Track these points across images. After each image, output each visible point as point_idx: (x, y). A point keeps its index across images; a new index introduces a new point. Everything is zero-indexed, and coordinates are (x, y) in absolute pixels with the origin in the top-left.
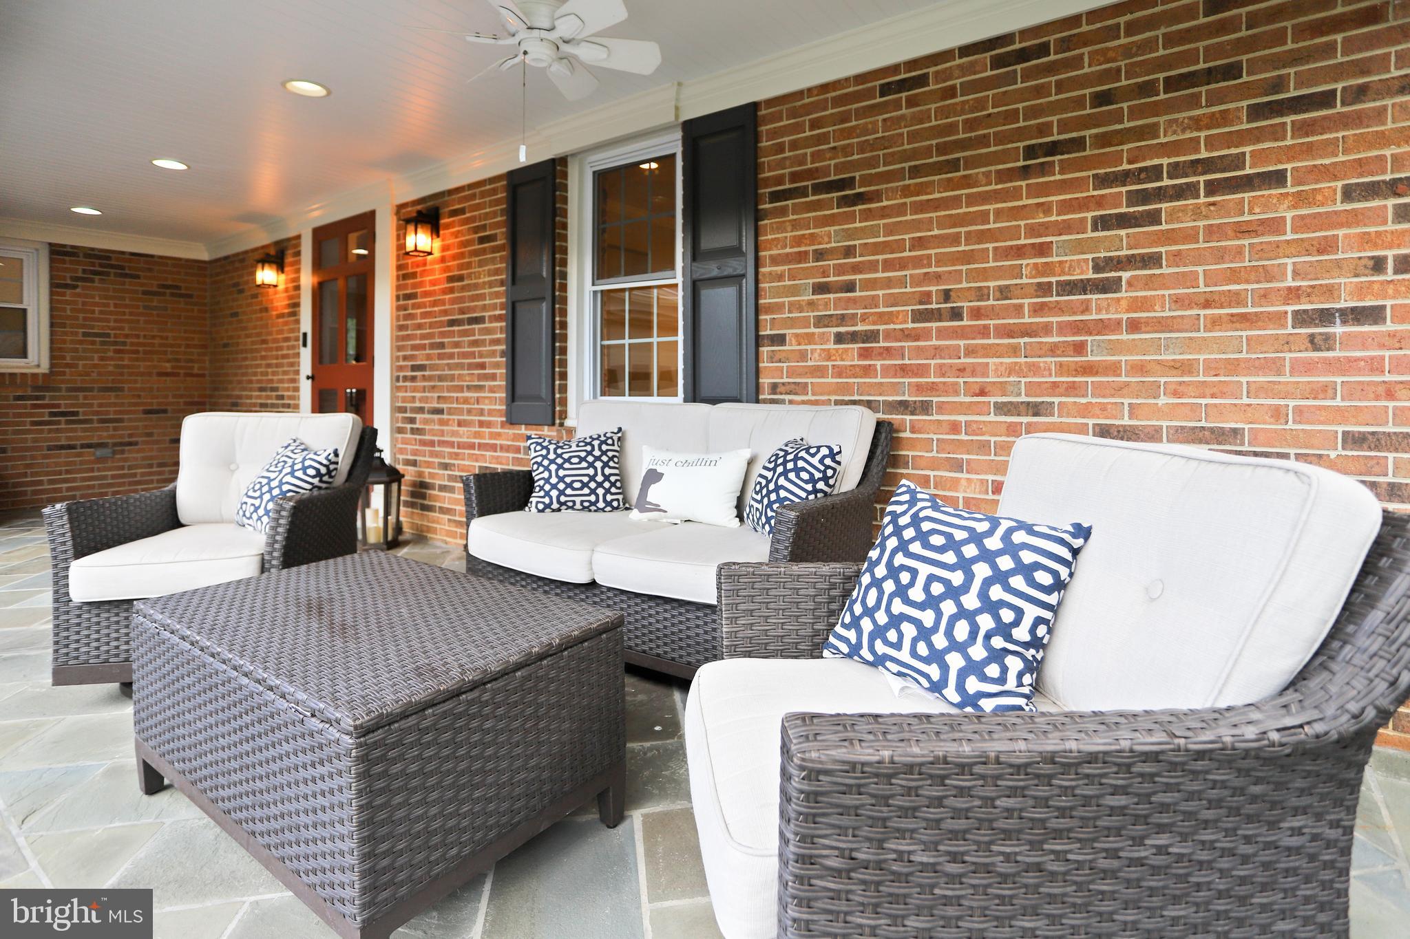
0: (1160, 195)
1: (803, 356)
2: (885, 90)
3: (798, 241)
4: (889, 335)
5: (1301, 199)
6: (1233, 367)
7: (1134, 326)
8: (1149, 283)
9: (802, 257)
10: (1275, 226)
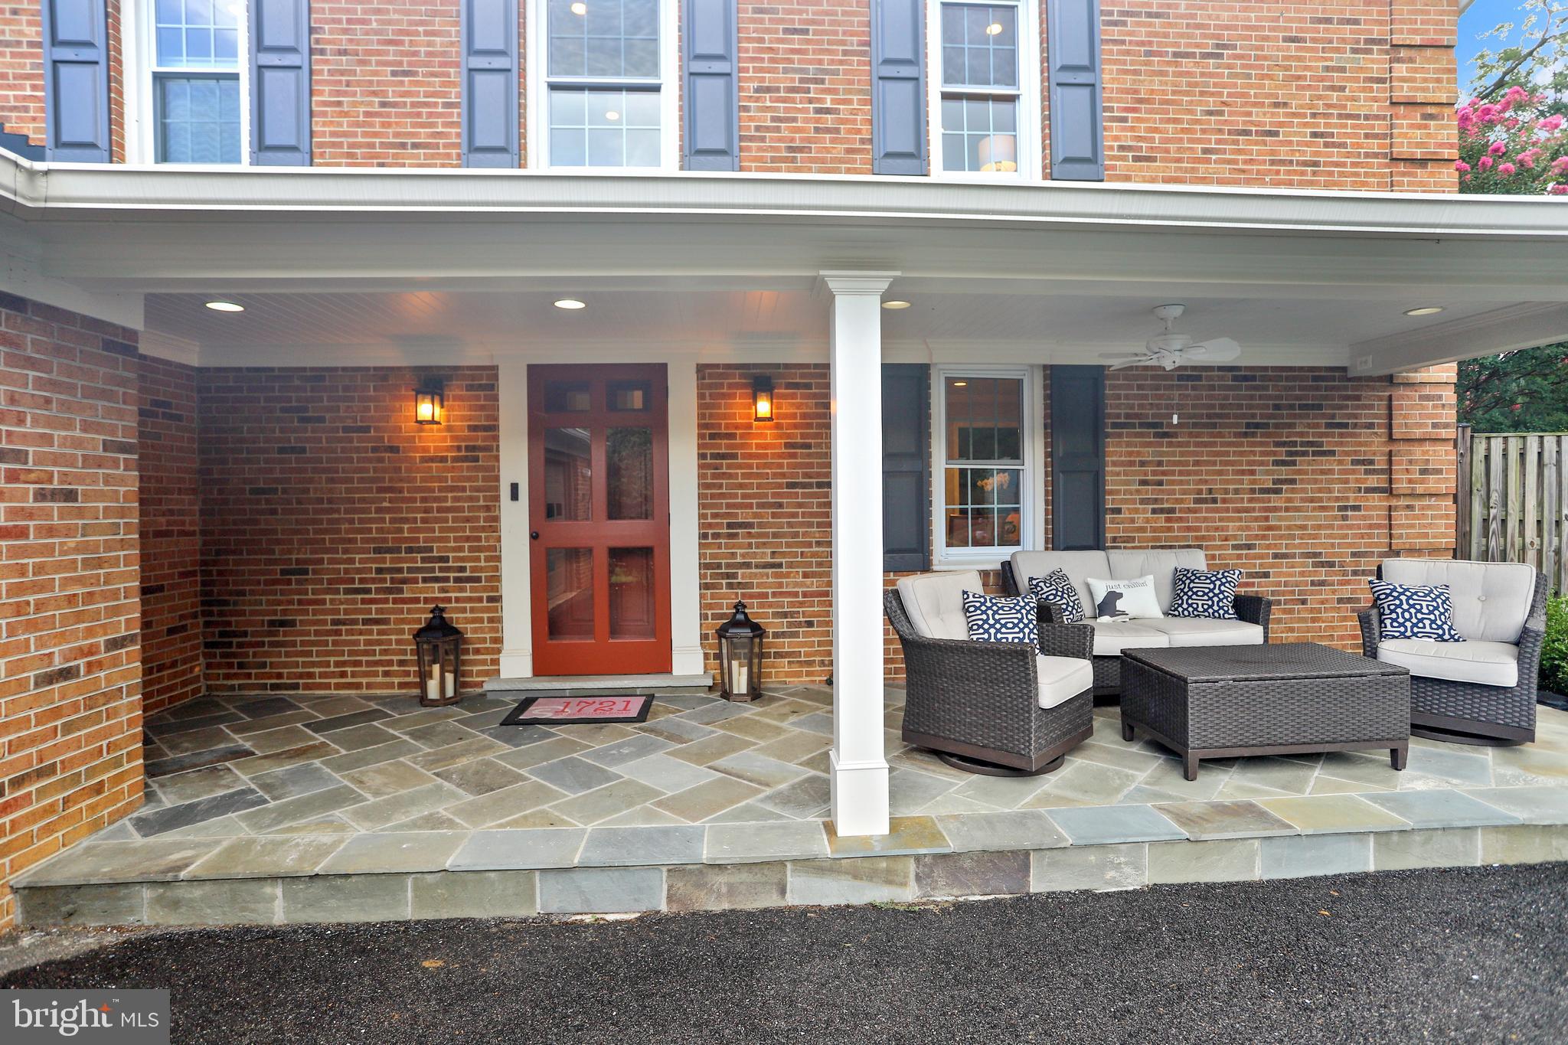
0: (1296, 453)
1: (1132, 521)
3: (1130, 454)
4: (1181, 510)
5: (1340, 462)
6: (1319, 527)
7: (1287, 509)
8: (1293, 491)
9: (1132, 463)
10: (1331, 472)
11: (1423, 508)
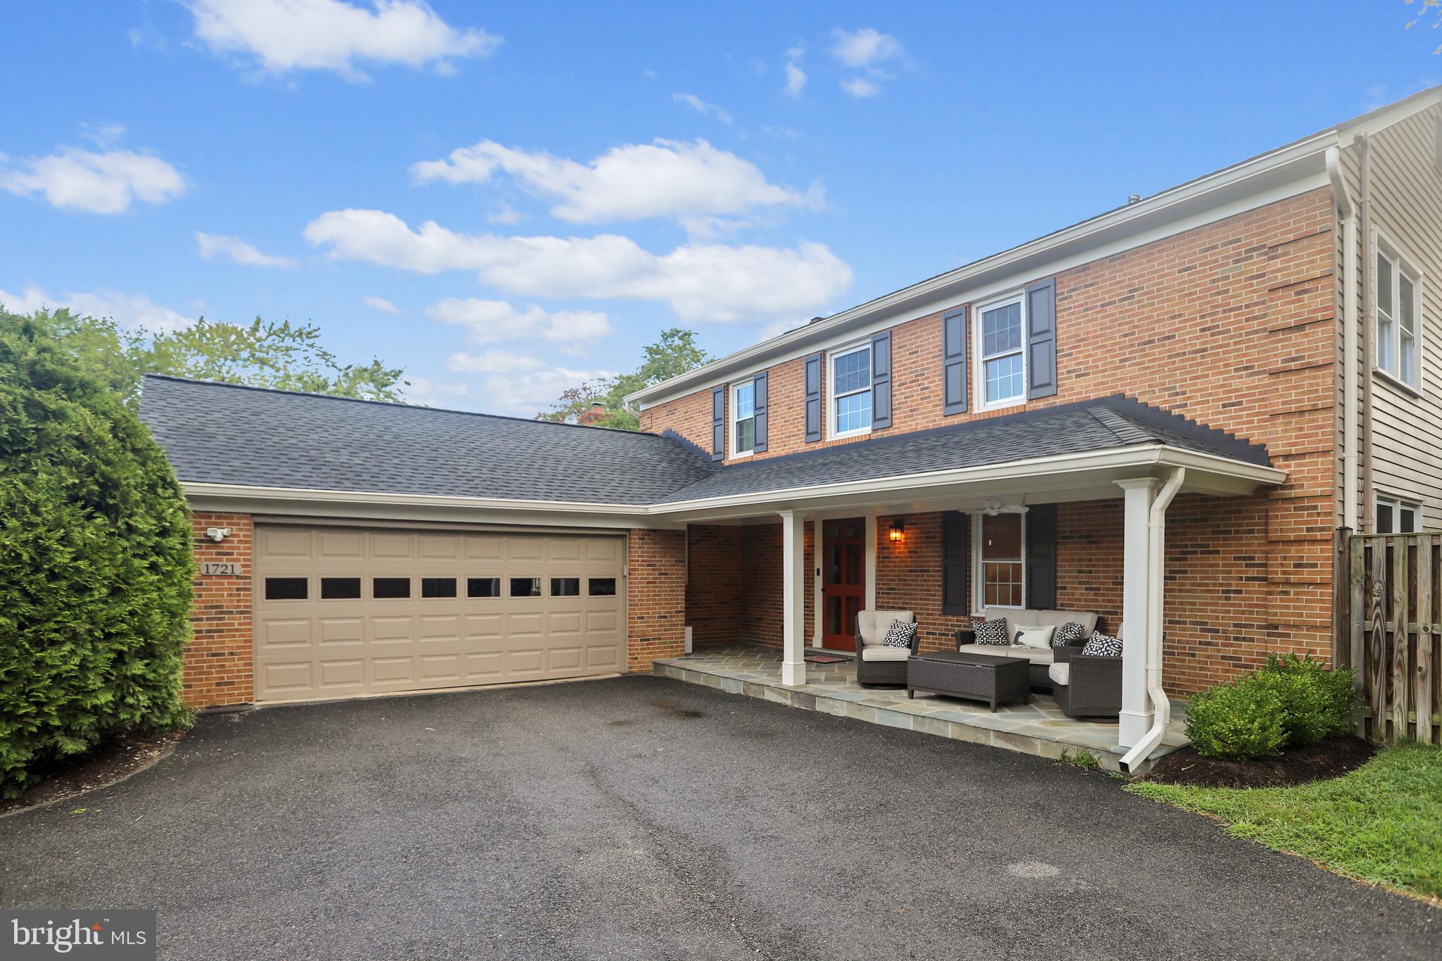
0: (1188, 553)
1: (1073, 594)
2: (1104, 507)
3: (1072, 554)
4: (1104, 589)
5: (1224, 559)
7: (1180, 591)
8: (1185, 578)
9: (1073, 560)
10: (1218, 565)
11: (1297, 593)
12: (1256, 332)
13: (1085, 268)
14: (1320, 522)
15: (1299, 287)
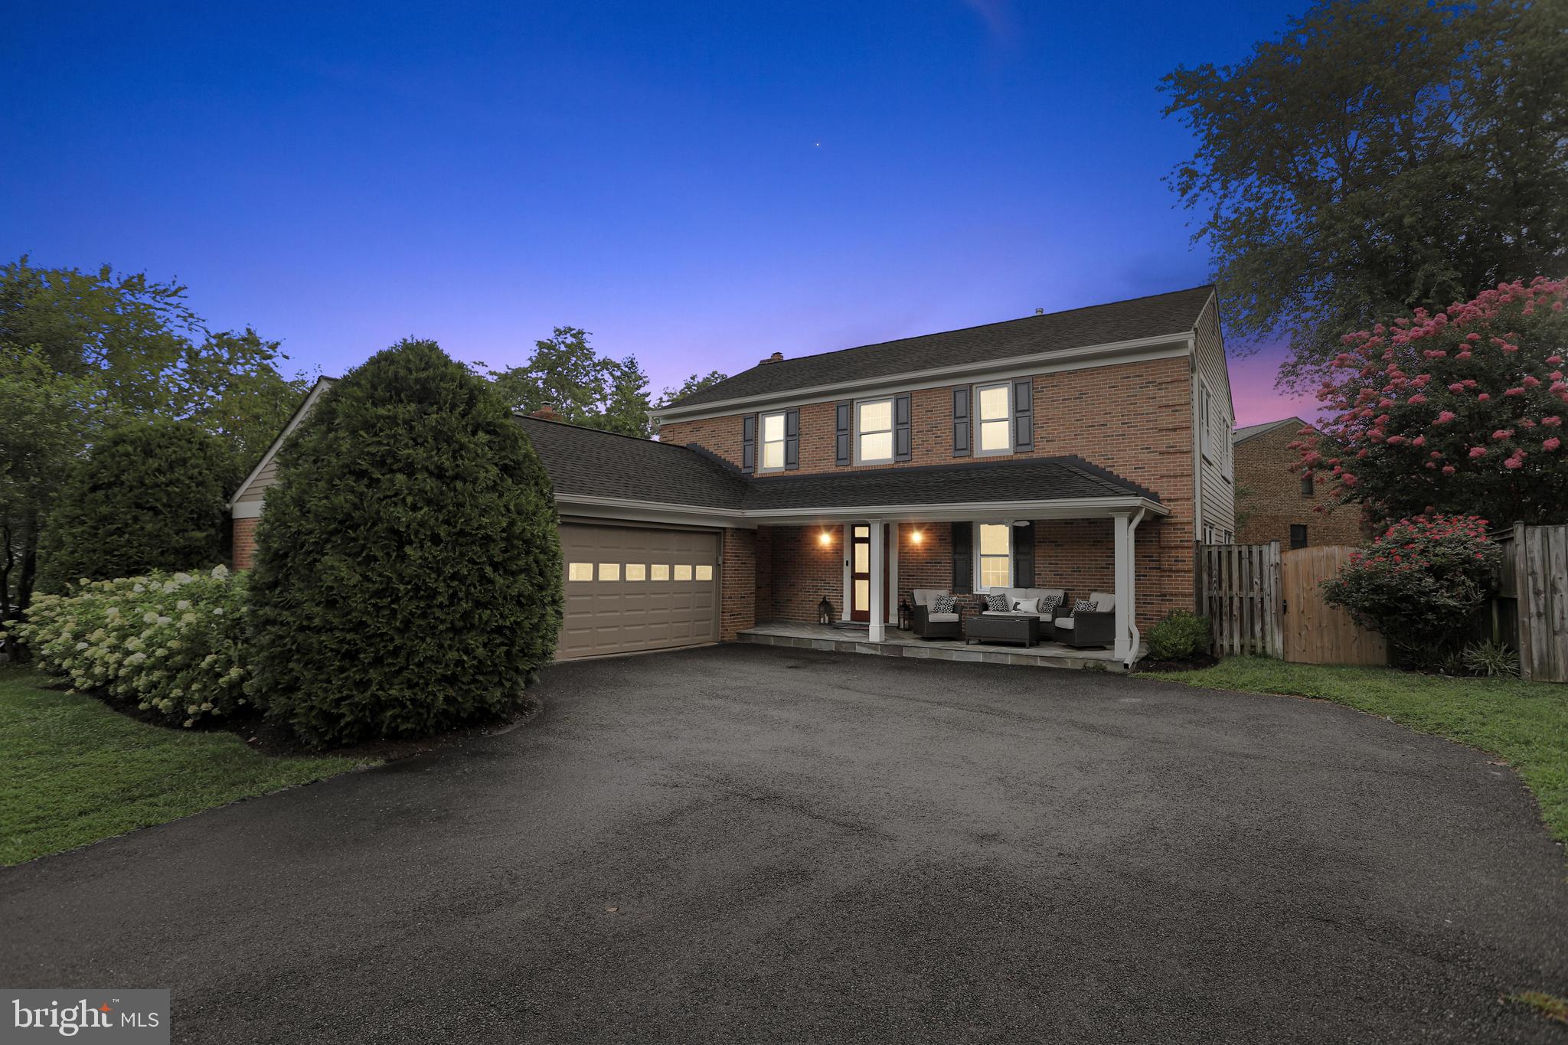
3: (1043, 552)
12: (1152, 429)
13: (1052, 375)
14: (1186, 537)
15: (1174, 408)
